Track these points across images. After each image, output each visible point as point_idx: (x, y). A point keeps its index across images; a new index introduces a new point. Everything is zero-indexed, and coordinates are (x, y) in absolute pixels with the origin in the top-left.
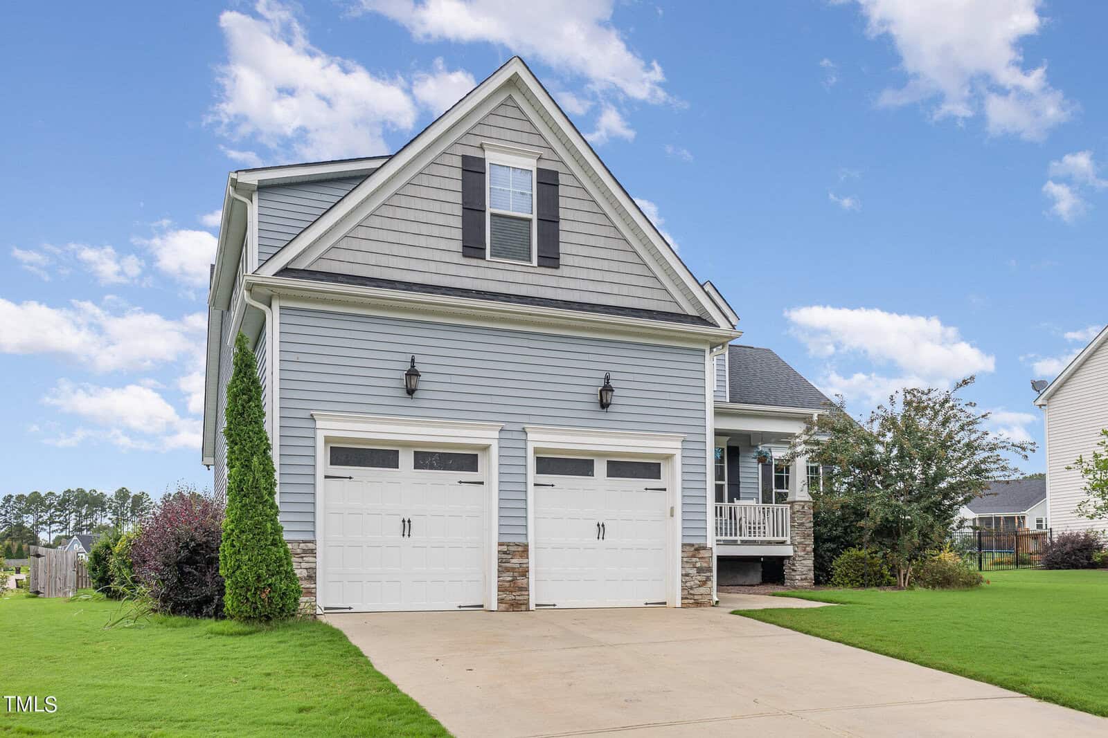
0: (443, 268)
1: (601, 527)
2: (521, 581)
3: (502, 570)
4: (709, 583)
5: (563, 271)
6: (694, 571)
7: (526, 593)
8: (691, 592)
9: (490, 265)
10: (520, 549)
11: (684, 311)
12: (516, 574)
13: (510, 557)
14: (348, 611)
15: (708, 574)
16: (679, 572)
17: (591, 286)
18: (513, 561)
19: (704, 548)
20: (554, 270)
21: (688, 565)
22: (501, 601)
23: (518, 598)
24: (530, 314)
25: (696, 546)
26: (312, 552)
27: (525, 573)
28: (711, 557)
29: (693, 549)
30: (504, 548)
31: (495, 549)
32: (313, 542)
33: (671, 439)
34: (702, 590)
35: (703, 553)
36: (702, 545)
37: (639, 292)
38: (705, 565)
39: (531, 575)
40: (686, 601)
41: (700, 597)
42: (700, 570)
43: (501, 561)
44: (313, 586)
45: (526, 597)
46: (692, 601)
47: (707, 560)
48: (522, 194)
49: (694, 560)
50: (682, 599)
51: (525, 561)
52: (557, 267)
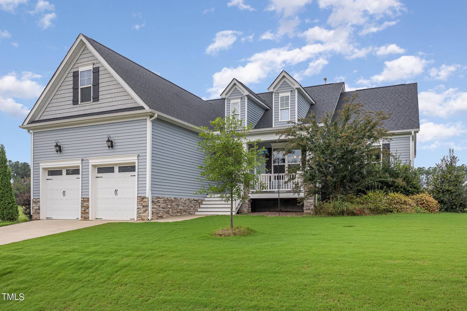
0: (68, 110)
1: (116, 191)
2: (87, 211)
3: (82, 207)
4: (147, 212)
5: (100, 101)
6: (141, 207)
7: (88, 214)
8: (140, 215)
9: (81, 105)
10: (87, 200)
11: (139, 105)
12: (85, 208)
13: (84, 202)
14: (51, 219)
15: (147, 208)
16: (136, 207)
17: (109, 104)
18: (84, 204)
19: (145, 198)
20: (97, 102)
21: (139, 205)
22: (82, 217)
23: (86, 216)
24: (84, 120)
25: (142, 197)
26: (39, 202)
27: (88, 208)
28: (148, 201)
29: (141, 198)
30: (83, 199)
31: (80, 199)
32: (39, 199)
33: (134, 156)
34: (144, 214)
35: (145, 200)
36: (144, 197)
37: (124, 102)
38: (145, 204)
39: (90, 208)
40: (138, 218)
41: (143, 217)
42: (144, 206)
43: (82, 204)
44: (39, 211)
45: (88, 216)
46: (141, 218)
47: (146, 202)
48: (89, 78)
49: (141, 202)
50: (137, 217)
51: (88, 204)
52: (98, 101)
